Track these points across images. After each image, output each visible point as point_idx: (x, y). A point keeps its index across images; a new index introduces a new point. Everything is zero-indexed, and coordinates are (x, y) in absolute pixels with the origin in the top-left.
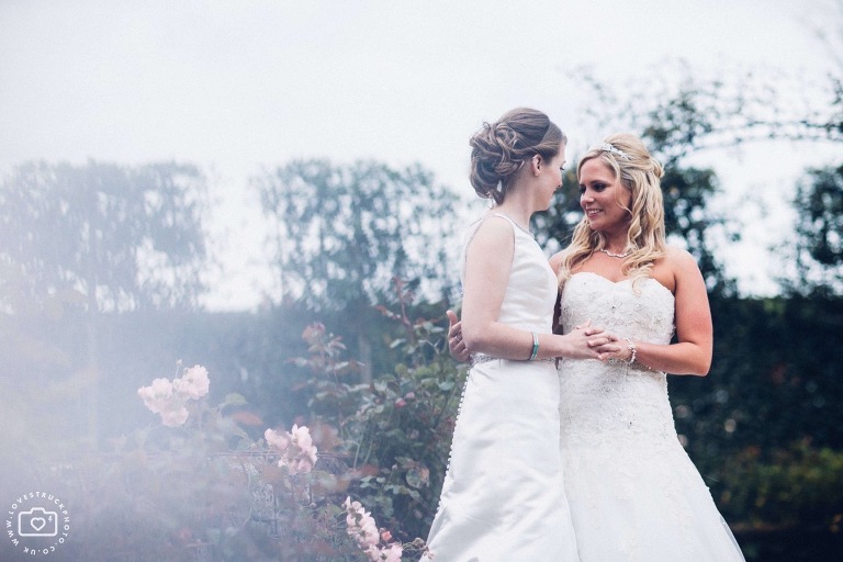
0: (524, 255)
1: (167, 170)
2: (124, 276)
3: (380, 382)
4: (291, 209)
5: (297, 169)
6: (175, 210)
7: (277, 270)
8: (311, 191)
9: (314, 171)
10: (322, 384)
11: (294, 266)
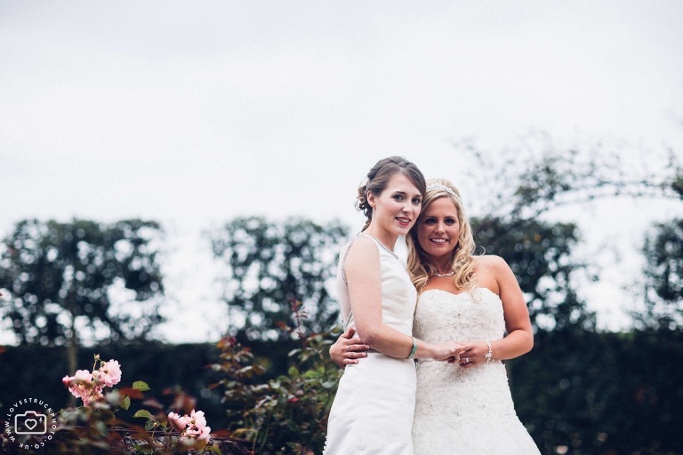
0: (387, 270)
1: (135, 225)
2: (98, 310)
3: (275, 381)
4: (235, 255)
5: (240, 224)
6: (141, 256)
7: (225, 306)
8: (251, 240)
9: (253, 225)
10: (231, 384)
11: (238, 302)
